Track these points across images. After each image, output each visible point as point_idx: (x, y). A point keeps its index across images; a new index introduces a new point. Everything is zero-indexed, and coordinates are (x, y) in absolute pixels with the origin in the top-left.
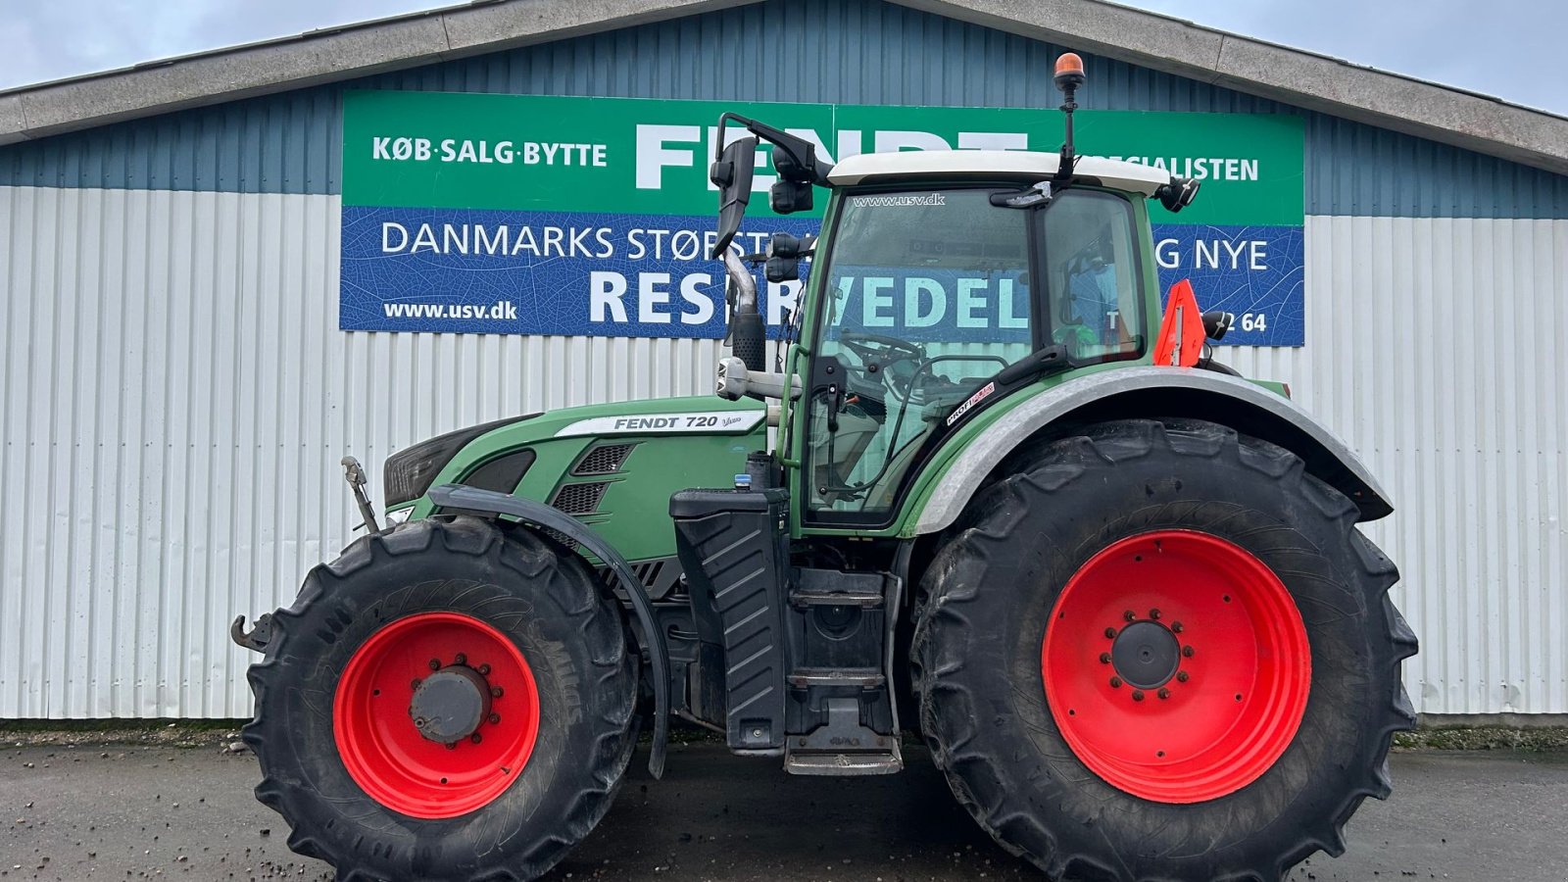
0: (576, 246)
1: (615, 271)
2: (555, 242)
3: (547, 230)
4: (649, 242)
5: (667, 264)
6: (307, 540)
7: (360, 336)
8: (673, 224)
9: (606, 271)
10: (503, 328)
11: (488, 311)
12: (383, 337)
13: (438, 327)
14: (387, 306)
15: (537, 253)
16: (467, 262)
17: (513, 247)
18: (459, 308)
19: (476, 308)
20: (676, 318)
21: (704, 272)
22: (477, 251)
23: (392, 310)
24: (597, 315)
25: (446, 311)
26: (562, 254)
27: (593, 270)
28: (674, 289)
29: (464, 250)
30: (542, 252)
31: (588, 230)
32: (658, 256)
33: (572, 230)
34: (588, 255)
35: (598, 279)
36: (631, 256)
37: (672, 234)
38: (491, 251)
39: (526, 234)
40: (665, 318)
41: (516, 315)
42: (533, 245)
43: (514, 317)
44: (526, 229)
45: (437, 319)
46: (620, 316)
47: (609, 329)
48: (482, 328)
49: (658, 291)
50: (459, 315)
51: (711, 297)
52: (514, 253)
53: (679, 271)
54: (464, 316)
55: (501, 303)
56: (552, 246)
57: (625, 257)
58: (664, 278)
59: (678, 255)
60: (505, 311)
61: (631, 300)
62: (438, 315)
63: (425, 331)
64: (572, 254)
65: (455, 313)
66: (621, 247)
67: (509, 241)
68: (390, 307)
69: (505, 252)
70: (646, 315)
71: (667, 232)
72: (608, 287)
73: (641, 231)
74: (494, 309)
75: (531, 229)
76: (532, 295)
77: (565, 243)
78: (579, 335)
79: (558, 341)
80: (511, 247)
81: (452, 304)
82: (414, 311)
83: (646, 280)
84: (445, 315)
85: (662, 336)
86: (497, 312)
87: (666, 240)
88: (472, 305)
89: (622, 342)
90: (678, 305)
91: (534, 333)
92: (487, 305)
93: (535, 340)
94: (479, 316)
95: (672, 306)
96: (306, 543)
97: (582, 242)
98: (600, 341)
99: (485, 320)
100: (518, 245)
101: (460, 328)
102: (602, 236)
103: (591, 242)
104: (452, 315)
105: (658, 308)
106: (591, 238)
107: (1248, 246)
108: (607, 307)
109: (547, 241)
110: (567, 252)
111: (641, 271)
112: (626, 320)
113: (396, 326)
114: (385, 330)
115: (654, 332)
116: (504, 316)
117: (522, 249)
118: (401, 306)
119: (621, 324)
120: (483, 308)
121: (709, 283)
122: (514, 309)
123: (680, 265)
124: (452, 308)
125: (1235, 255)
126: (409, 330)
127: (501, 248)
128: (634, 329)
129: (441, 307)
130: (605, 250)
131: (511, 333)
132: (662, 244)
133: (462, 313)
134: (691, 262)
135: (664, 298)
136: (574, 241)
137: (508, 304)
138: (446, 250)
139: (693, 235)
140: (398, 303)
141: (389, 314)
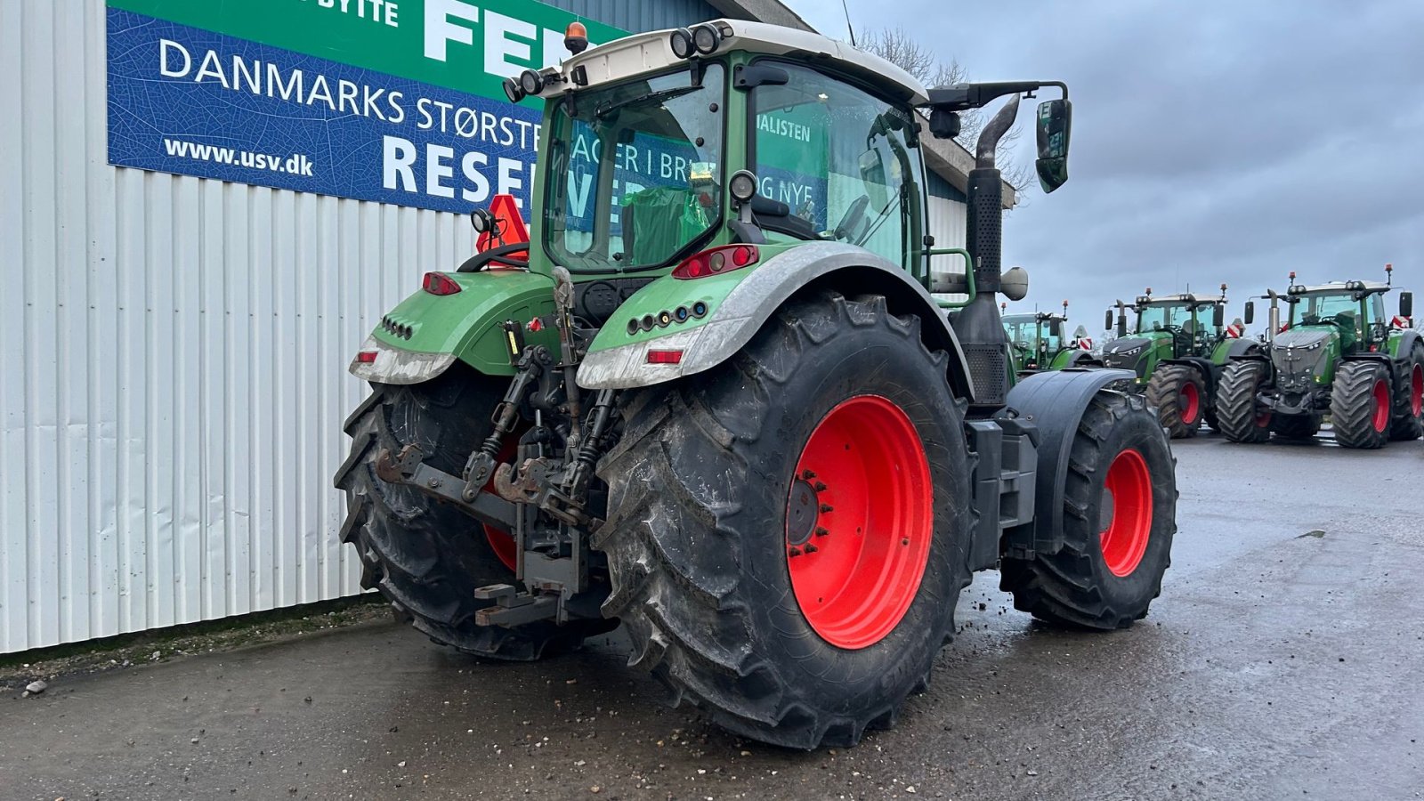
0: (369, 105)
1: (406, 138)
2: (350, 97)
3: (342, 83)
4: (436, 113)
5: (448, 139)
6: (70, 424)
7: (134, 175)
8: (458, 99)
9: (397, 137)
10: (298, 185)
11: (283, 164)
12: (162, 179)
13: (229, 175)
14: (167, 142)
15: (332, 107)
16: (260, 104)
17: (308, 96)
18: (251, 155)
19: (270, 158)
20: (458, 193)
21: (482, 152)
22: (270, 94)
23: (174, 148)
24: (390, 182)
25: (237, 157)
26: (356, 112)
27: (387, 134)
28: (456, 163)
29: (256, 90)
30: (337, 107)
31: (381, 91)
32: (443, 129)
33: (366, 88)
34: (382, 117)
35: (391, 144)
36: (420, 125)
37: (456, 109)
38: (285, 96)
39: (321, 83)
40: (449, 192)
41: (313, 172)
42: (328, 98)
43: (310, 174)
44: (321, 78)
45: (227, 165)
46: (410, 185)
47: (399, 198)
48: (278, 182)
49: (444, 165)
50: (251, 164)
51: (486, 177)
52: (310, 102)
53: (462, 147)
54: (258, 166)
55: (296, 156)
56: (347, 102)
57: (415, 125)
58: (448, 153)
59: (460, 131)
60: (300, 165)
61: (420, 168)
62: (229, 161)
63: (213, 177)
64: (366, 114)
65: (248, 161)
66: (413, 116)
67: (303, 88)
68: (172, 144)
69: (300, 100)
70: (434, 189)
71: (451, 107)
72: (400, 154)
73: (429, 102)
74: (289, 162)
75: (325, 78)
76: (328, 152)
77: (360, 100)
78: (373, 200)
79: (352, 204)
80: (305, 97)
81: (244, 150)
82: (200, 152)
83: (434, 152)
84: (237, 162)
85: (447, 211)
86: (292, 166)
87: (451, 114)
88: (266, 154)
89: (411, 212)
90: (459, 182)
91: (331, 194)
92: (281, 157)
93: (330, 202)
94: (274, 167)
95: (455, 182)
96: (69, 427)
97: (375, 102)
98: (392, 209)
99: (281, 173)
100: (313, 95)
101: (254, 178)
102: (394, 100)
103: (382, 102)
104: (245, 163)
105: (443, 181)
106: (384, 98)
107: (804, 189)
108: (399, 173)
109: (342, 96)
110: (362, 111)
111: (429, 142)
112: (415, 190)
113: (180, 167)
114: (165, 170)
115: (439, 205)
116: (300, 172)
117: (318, 100)
118: (185, 144)
119: (411, 194)
120: (278, 159)
121: (485, 163)
122: (310, 164)
123: (461, 141)
124: (244, 154)
125: (797, 195)
126: (195, 175)
127: (296, 95)
128: (421, 201)
129: (232, 152)
130: (396, 115)
131: (307, 191)
132: (447, 118)
133: (256, 162)
134: (471, 140)
135: (448, 172)
136: (369, 101)
137: (303, 158)
138: (236, 87)
139: (473, 114)
140: (182, 140)
141: (171, 152)
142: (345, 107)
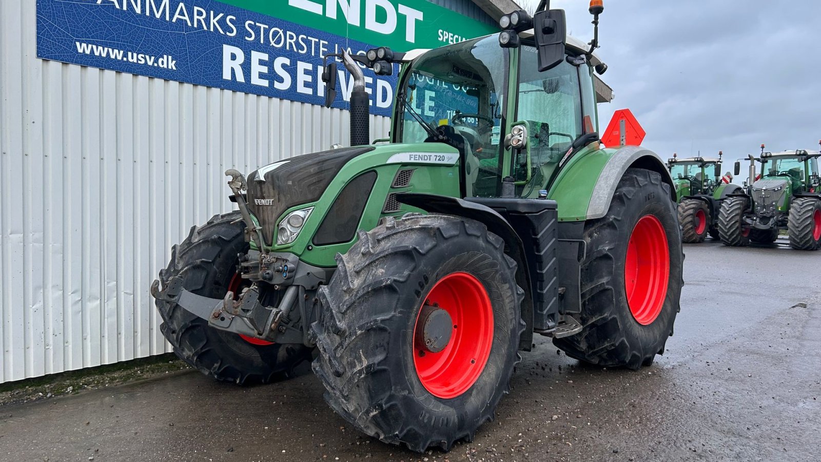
0: (214, 23)
1: (237, 46)
2: (201, 18)
3: (196, 8)
4: (257, 30)
5: (264, 48)
6: (11, 234)
7: (55, 66)
8: (272, 22)
9: (232, 45)
10: (166, 75)
11: (156, 61)
12: (74, 69)
13: (120, 67)
14: (78, 44)
15: (189, 24)
16: (141, 20)
17: (173, 16)
18: (135, 55)
19: (147, 57)
20: (271, 84)
21: (287, 57)
22: (148, 14)
23: (83, 48)
24: (227, 76)
25: (125, 55)
26: (205, 28)
27: (225, 44)
28: (270, 64)
29: (138, 10)
30: (193, 24)
31: (221, 15)
32: (262, 42)
33: (212, 12)
34: (222, 32)
35: (228, 50)
36: (247, 38)
37: (270, 29)
38: (158, 16)
39: (182, 8)
40: (265, 83)
41: (176, 67)
42: (187, 18)
43: (174, 68)
44: (182, 5)
45: (119, 61)
46: (240, 78)
47: (233, 85)
48: (153, 73)
49: (262, 65)
50: (135, 60)
51: (290, 74)
52: (174, 20)
53: (274, 54)
54: (139, 62)
55: (165, 56)
56: (199, 21)
57: (243, 38)
58: (265, 57)
59: (272, 43)
60: (168, 62)
61: (246, 67)
62: (119, 58)
63: (109, 69)
64: (212, 30)
65: (132, 58)
66: (242, 32)
67: (170, 11)
68: (81, 45)
69: (168, 19)
70: (255, 80)
71: (267, 27)
72: (233, 57)
73: (253, 23)
74: (160, 60)
75: (186, 6)
76: (186, 54)
77: (207, 20)
78: (216, 87)
79: (202, 89)
80: (171, 16)
81: (130, 51)
82: (100, 51)
83: (256, 56)
84: (125, 59)
85: (264, 95)
86: (163, 63)
87: (266, 32)
88: (145, 54)
89: (241, 95)
90: (272, 76)
91: (188, 82)
92: (155, 56)
93: (188, 87)
94: (150, 63)
95: (269, 76)
96: (10, 236)
97: (218, 22)
98: (228, 93)
99: (155, 67)
100: (177, 16)
101: (137, 70)
102: (230, 21)
103: (222, 22)
104: (131, 60)
105: (262, 76)
106: (224, 18)
108: (233, 70)
109: (196, 17)
110: (209, 27)
111: (253, 50)
112: (244, 82)
113: (87, 61)
114: (76, 63)
115: (259, 91)
116: (168, 66)
117: (180, 19)
118: (90, 46)
119: (241, 83)
120: (153, 58)
121: (289, 65)
122: (174, 62)
123: (274, 49)
124: (130, 54)
126: (97, 66)
127: (165, 15)
128: (247, 88)
129: (122, 52)
130: (232, 31)
131: (172, 80)
132: (264, 34)
133: (138, 59)
134: (280, 49)
135: (265, 69)
136: (213, 21)
137: (170, 57)
138: (125, 8)
139: (281, 32)
140: (88, 43)
141: (80, 51)
142: (198, 24)
